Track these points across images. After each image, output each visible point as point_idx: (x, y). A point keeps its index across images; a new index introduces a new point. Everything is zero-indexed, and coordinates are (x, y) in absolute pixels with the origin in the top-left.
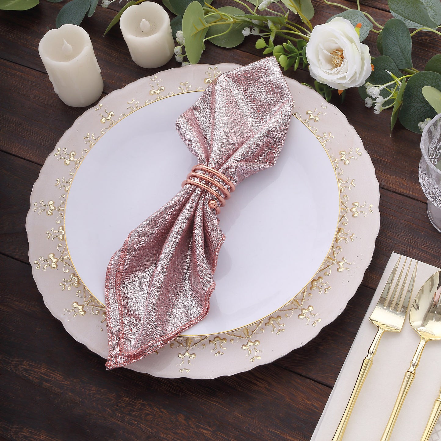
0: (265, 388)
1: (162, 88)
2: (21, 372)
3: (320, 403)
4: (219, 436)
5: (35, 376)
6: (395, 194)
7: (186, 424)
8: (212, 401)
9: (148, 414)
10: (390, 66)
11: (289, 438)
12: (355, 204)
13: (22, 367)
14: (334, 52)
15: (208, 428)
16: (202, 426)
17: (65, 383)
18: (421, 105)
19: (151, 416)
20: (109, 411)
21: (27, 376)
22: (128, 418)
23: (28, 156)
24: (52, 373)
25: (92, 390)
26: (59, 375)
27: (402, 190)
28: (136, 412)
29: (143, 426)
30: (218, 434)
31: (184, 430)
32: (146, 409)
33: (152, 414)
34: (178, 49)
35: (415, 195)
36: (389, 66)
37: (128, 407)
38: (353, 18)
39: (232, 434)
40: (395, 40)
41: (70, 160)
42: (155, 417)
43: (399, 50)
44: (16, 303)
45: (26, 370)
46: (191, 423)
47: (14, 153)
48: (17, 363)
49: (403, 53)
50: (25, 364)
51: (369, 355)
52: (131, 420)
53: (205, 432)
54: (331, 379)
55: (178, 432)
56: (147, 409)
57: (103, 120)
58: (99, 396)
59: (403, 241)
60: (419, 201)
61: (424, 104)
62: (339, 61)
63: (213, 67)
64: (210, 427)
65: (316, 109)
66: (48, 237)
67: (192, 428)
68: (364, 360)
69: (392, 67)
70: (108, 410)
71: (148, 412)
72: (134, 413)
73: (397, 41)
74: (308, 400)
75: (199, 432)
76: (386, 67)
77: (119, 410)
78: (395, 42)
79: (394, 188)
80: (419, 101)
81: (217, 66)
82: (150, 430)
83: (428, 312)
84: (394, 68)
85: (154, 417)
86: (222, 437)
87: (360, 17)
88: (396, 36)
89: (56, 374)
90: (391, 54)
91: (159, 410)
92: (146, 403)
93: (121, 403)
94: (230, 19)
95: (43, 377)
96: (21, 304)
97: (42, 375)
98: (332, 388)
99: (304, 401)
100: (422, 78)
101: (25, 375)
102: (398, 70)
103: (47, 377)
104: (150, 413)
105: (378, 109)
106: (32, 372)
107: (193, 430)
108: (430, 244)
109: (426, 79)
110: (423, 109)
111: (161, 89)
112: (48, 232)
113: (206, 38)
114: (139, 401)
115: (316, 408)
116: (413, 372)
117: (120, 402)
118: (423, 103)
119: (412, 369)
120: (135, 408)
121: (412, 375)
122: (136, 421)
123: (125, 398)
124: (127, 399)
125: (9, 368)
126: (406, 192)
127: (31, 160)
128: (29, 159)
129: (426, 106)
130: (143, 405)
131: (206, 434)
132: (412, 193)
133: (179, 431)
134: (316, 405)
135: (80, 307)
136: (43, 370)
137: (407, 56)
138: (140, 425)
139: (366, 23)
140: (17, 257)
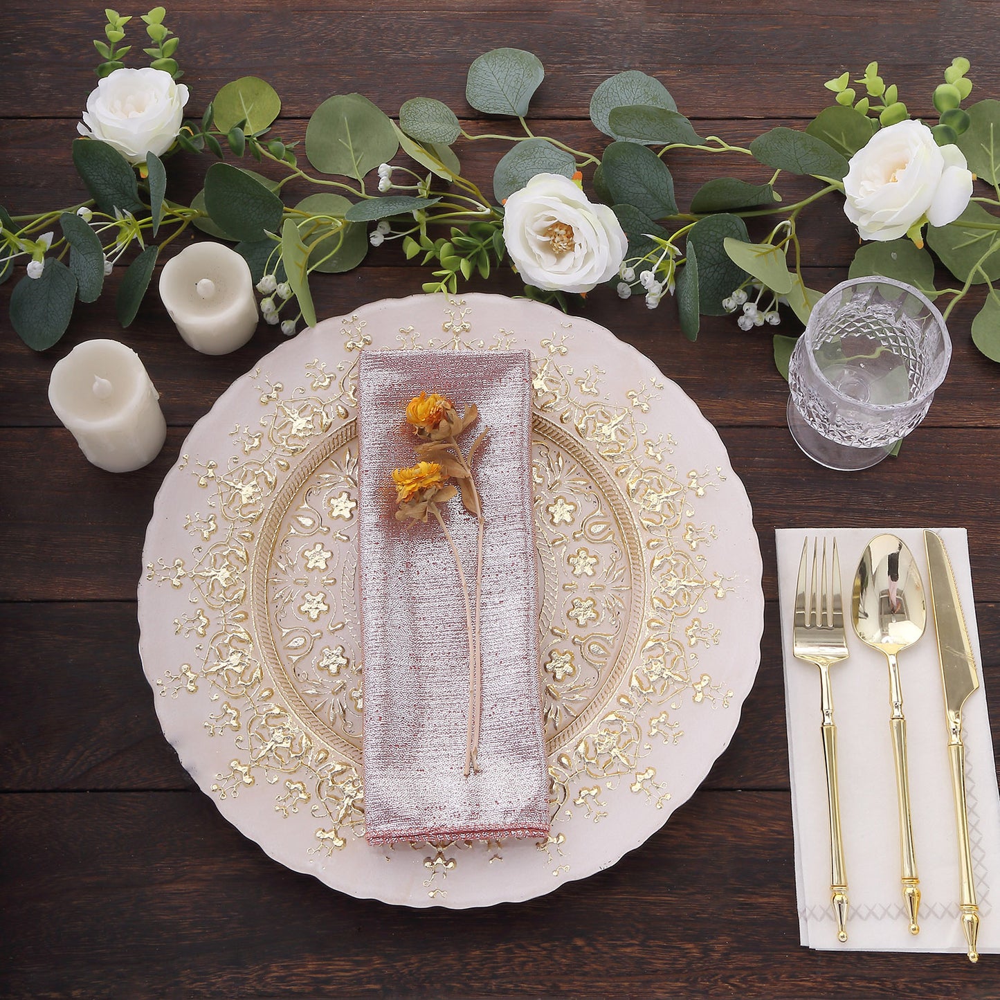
0: (687, 834)
1: (277, 386)
2: (273, 986)
3: (781, 823)
4: (654, 948)
5: (304, 982)
6: (733, 429)
7: (593, 951)
8: (615, 894)
9: (523, 964)
10: (636, 220)
11: (761, 900)
12: (690, 474)
13: (272, 977)
14: (547, 232)
15: (631, 942)
16: (619, 943)
17: (361, 971)
18: (712, 269)
19: (531, 964)
20: (458, 985)
21: (288, 988)
22: (494, 984)
23: (90, 593)
24: (330, 965)
25: (412, 964)
26: (342, 963)
27: (740, 418)
28: (504, 969)
29: (525, 986)
30: (651, 944)
31: (593, 962)
32: (516, 955)
33: (531, 959)
34: (267, 304)
35: (763, 419)
36: (633, 220)
37: (486, 966)
38: (537, 156)
39: (670, 935)
40: (632, 175)
41: (179, 577)
42: (539, 963)
43: (644, 191)
44: (205, 868)
45: (281, 979)
46: (599, 946)
47: (60, 598)
48: (260, 972)
49: (654, 195)
50: (275, 969)
51: (826, 717)
52: (501, 986)
53: (628, 950)
54: (779, 777)
55: (585, 970)
56: (519, 955)
57: (203, 481)
58: (428, 969)
59: (780, 503)
60: (773, 427)
61: (716, 266)
62: (566, 244)
63: (348, 318)
64: (632, 938)
65: (555, 334)
66: (211, 732)
67: (603, 953)
68: (822, 728)
69: (639, 220)
70: (455, 986)
71: (522, 959)
72: (501, 971)
73: (635, 176)
74: (762, 826)
75: (620, 955)
76: (628, 223)
77: (474, 978)
78: (634, 180)
79: (727, 420)
80: (707, 265)
81: (355, 314)
82: (540, 987)
83: (881, 614)
84: (644, 222)
85: (536, 963)
86: (659, 946)
87: (547, 151)
88: (632, 170)
89: (337, 963)
90: (631, 198)
91: (539, 947)
92: (511, 946)
93: (471, 965)
94: (336, 222)
95: (318, 978)
96: (212, 866)
97: (314, 976)
98: (788, 790)
99: (755, 830)
100: (704, 229)
101: (283, 987)
102: (652, 224)
103: (324, 976)
104: (526, 959)
105: (652, 301)
106: (294, 978)
107: (609, 956)
108: (821, 492)
109: (712, 227)
110: (716, 274)
111: (277, 389)
112: (206, 724)
113: (308, 269)
114: (500, 948)
115: (779, 833)
116: (901, 717)
117: (468, 964)
118: (714, 265)
119: (897, 713)
120: (497, 963)
121: (902, 721)
122: (511, 983)
123: (474, 953)
124: (478, 952)
125: (249, 988)
126: (747, 419)
127: (98, 598)
128: (94, 598)
129: (719, 268)
130: (509, 951)
131: (632, 953)
132: (757, 418)
133: (587, 969)
134: (776, 828)
135: (332, 835)
136: (311, 967)
137: (664, 198)
138: (520, 986)
139: (563, 159)
140: (164, 786)
